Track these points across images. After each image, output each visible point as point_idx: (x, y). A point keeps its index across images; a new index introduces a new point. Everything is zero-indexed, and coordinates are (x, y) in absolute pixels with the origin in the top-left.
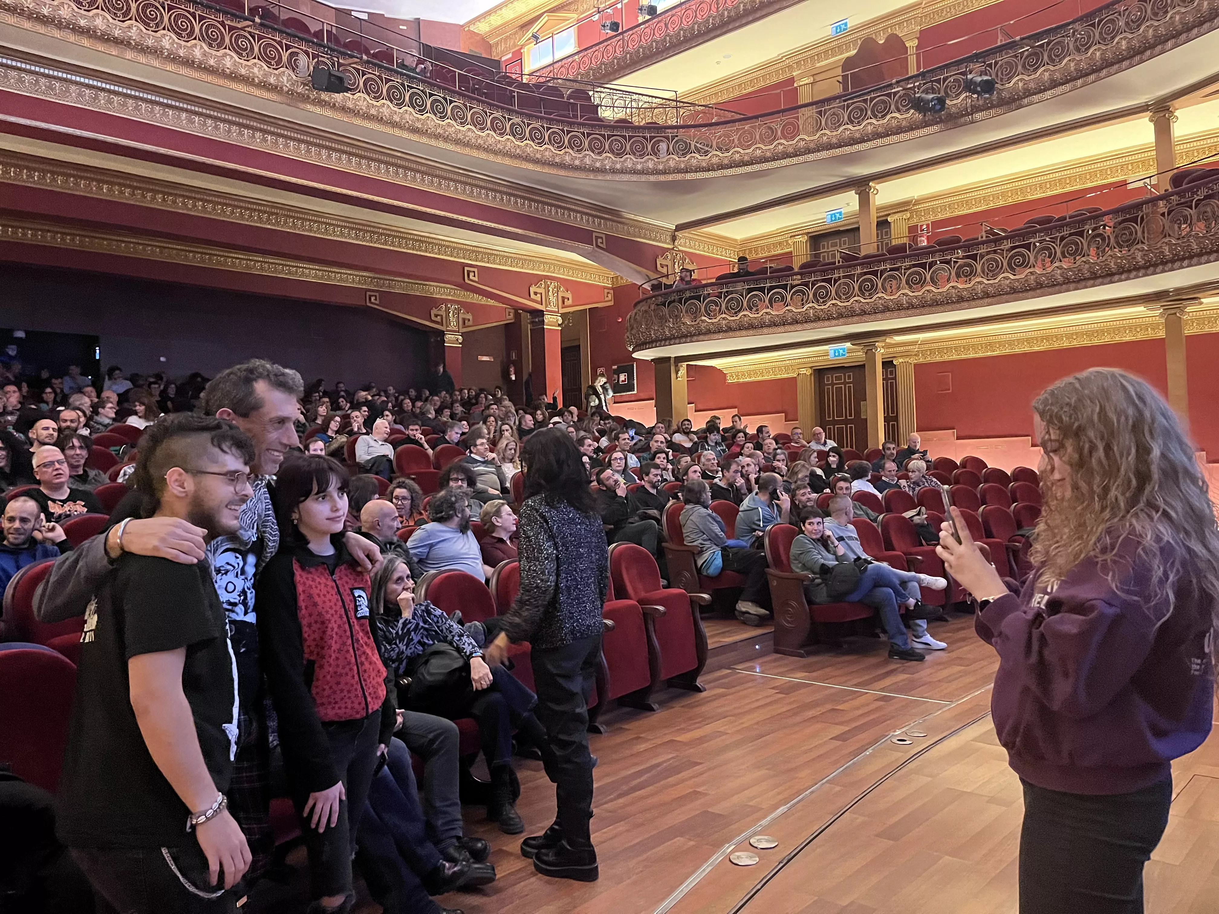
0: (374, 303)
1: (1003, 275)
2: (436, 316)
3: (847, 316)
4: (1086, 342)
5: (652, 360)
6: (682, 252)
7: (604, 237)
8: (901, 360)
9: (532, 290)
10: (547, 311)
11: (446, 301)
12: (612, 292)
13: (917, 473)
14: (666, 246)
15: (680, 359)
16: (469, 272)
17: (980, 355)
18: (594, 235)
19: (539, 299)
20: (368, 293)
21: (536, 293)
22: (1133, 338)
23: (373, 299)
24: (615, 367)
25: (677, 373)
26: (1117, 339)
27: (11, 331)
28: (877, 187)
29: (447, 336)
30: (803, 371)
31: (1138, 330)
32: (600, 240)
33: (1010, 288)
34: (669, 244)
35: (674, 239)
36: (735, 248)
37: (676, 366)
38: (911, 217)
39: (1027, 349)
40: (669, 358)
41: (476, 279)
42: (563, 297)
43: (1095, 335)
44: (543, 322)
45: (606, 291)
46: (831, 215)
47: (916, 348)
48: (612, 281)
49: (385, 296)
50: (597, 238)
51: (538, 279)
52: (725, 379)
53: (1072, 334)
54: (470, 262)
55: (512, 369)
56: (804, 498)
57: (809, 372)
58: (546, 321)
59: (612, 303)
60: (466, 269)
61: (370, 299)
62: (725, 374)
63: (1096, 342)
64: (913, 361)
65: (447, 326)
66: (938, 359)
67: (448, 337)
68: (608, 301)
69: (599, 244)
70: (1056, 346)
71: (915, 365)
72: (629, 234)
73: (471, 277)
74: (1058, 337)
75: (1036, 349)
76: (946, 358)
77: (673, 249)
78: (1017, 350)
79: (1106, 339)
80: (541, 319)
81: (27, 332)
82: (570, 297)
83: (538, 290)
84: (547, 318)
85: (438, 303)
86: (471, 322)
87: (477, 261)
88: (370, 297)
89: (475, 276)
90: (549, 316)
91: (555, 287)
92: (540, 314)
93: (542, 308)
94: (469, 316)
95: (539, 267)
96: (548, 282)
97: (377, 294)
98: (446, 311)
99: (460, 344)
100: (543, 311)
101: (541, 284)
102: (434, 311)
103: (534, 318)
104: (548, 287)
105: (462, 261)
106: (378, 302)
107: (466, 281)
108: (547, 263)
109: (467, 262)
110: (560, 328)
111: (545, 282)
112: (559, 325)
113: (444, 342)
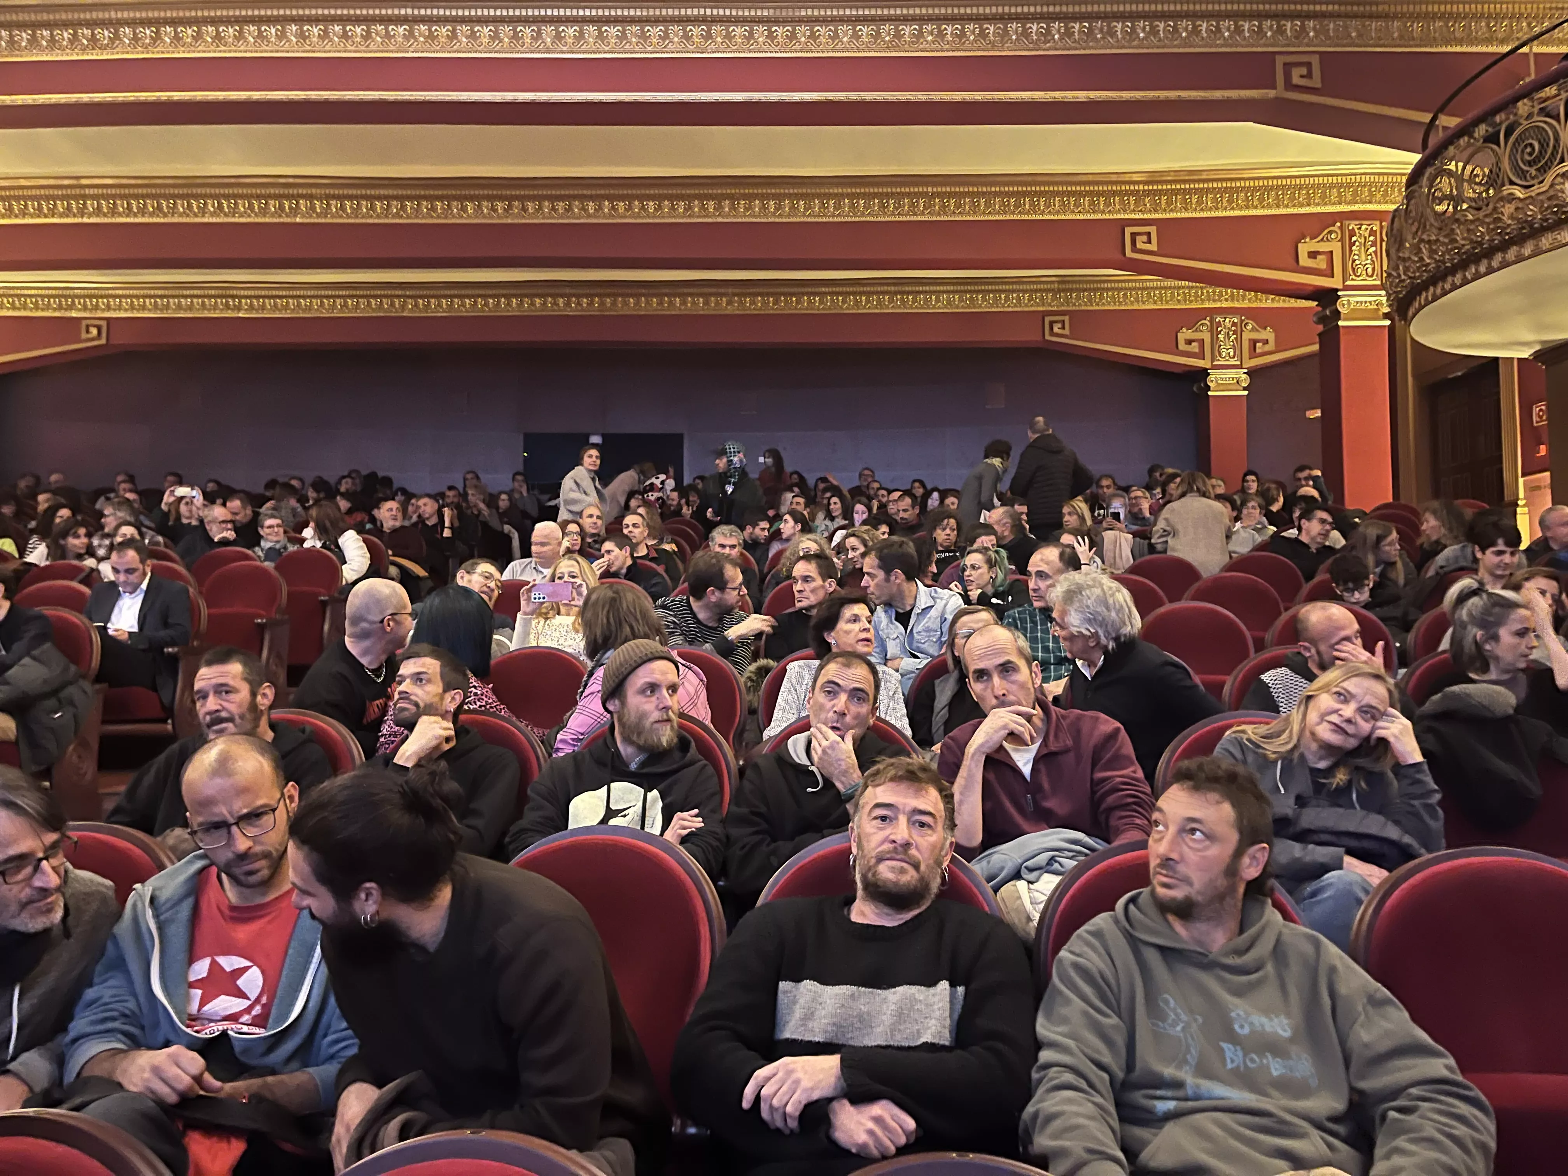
0: (1059, 334)
2: (1190, 342)
7: (1315, 61)
9: (1304, 249)
10: (1347, 288)
11: (1212, 312)
16: (1134, 235)
18: (1281, 61)
19: (1324, 266)
20: (1048, 319)
21: (1313, 255)
23: (1055, 329)
32: (1299, 71)
41: (1154, 247)
44: (1337, 315)
50: (1289, 67)
51: (1320, 224)
54: (1137, 216)
58: (1345, 311)
60: (1129, 231)
61: (1051, 328)
65: (1214, 360)
67: (1216, 378)
69: (1296, 80)
73: (1141, 246)
80: (1331, 307)
83: (1324, 247)
84: (1347, 302)
85: (1192, 318)
86: (1271, 346)
87: (1156, 211)
88: (1051, 324)
89: (1149, 242)
90: (1352, 299)
91: (1372, 233)
92: (1328, 297)
93: (1334, 283)
94: (1268, 334)
95: (1323, 196)
96: (1353, 225)
97: (1066, 319)
98: (1211, 331)
99: (1245, 389)
100: (1337, 290)
101: (1330, 232)
102: (1185, 334)
103: (1324, 308)
104: (1352, 234)
105: (1118, 216)
106: (1067, 331)
107: (1129, 253)
108: (1349, 185)
109: (1133, 216)
110: (1387, 323)
111: (1341, 228)
112: (1386, 316)
113: (1208, 388)
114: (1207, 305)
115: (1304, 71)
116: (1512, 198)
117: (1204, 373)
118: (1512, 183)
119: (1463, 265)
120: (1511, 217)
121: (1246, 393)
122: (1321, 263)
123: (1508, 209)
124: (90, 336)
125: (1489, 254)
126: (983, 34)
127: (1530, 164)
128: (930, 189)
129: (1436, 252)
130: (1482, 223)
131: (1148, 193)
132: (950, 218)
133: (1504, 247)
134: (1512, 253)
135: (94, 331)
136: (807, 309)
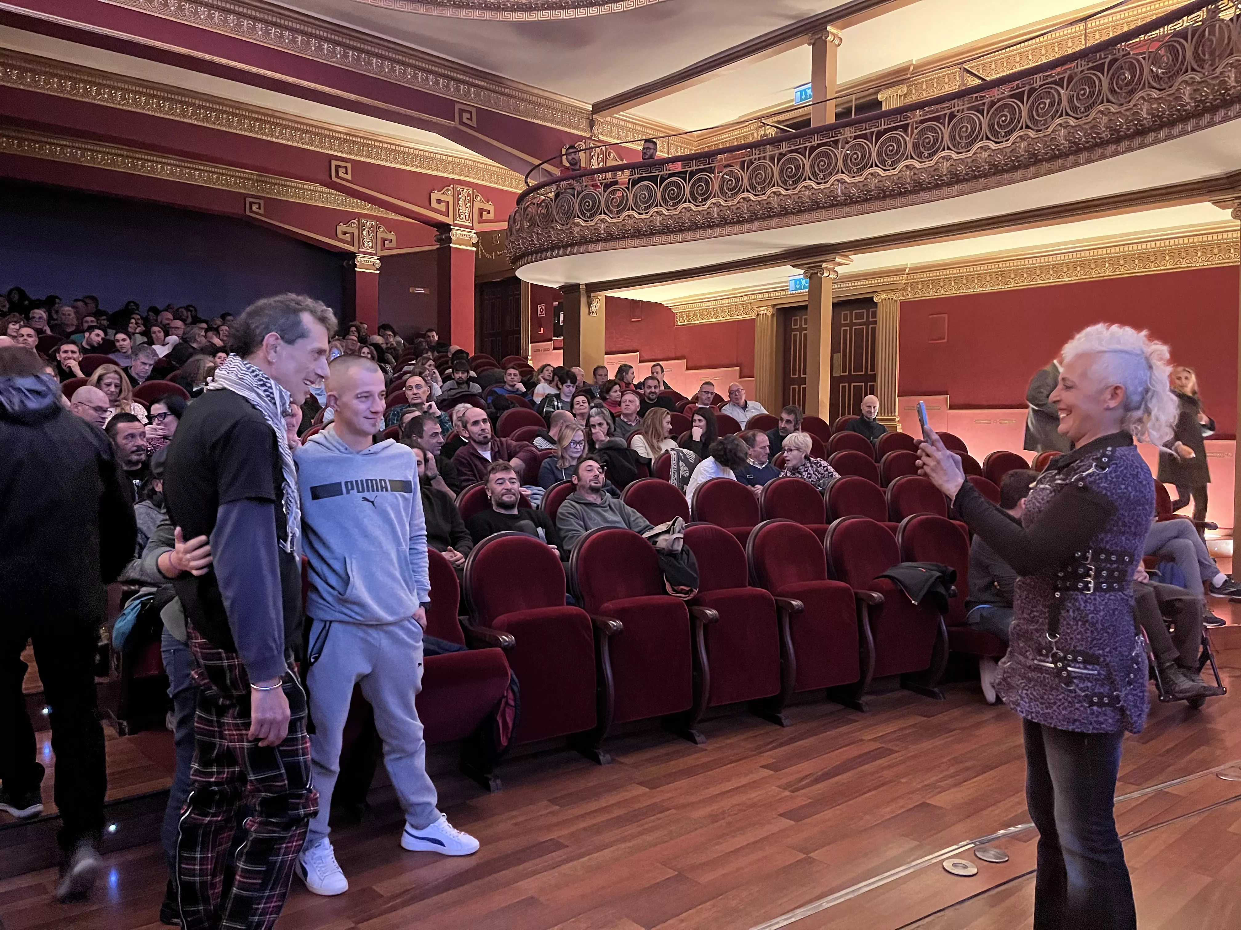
0: (257, 211)
1: (980, 144)
2: (345, 233)
3: (763, 218)
4: (1138, 270)
5: (561, 288)
6: (606, 144)
7: (474, 111)
8: (883, 296)
9: (435, 196)
10: (456, 225)
11: (359, 216)
13: (795, 453)
14: (583, 134)
15: (594, 288)
16: (337, 167)
17: (988, 289)
18: (457, 107)
19: (444, 209)
20: (249, 200)
21: (439, 201)
22: (1208, 265)
23: (254, 208)
24: (556, 304)
25: (589, 305)
26: (1184, 265)
28: (840, 33)
30: (763, 311)
31: (1216, 251)
32: (466, 116)
33: (989, 163)
34: (584, 131)
35: (592, 124)
36: (690, 144)
37: (589, 297)
38: (909, 92)
39: (1052, 280)
40: (577, 286)
41: (349, 177)
42: (480, 209)
43: (1152, 258)
44: (449, 240)
46: (801, 91)
47: (903, 279)
49: (273, 205)
50: (461, 111)
51: (443, 183)
52: (675, 321)
53: (1118, 258)
54: (340, 154)
56: (499, 489)
57: (766, 311)
58: (454, 238)
60: (334, 163)
61: (251, 208)
62: (675, 314)
63: (1153, 269)
64: (899, 297)
65: (359, 247)
66: (931, 294)
67: (360, 259)
69: (465, 120)
70: (1094, 275)
71: (903, 304)
72: (517, 110)
73: (341, 175)
74: (1099, 262)
75: (1066, 280)
76: (943, 293)
77: (590, 138)
78: (1039, 282)
79: (1167, 266)
80: (446, 235)
82: (492, 209)
83: (443, 198)
84: (456, 234)
85: (348, 217)
86: (394, 244)
87: (350, 154)
88: (251, 204)
89: (346, 173)
90: (458, 232)
91: (469, 195)
92: (445, 228)
93: (448, 220)
94: (392, 236)
95: (445, 168)
96: (459, 188)
97: (262, 202)
98: (358, 228)
99: (377, 269)
100: (450, 225)
101: (448, 190)
102: (342, 228)
103: (441, 234)
104: (459, 194)
105: (327, 152)
106: (262, 211)
107: (334, 178)
108: (458, 164)
109: (336, 153)
110: (474, 249)
111: (453, 188)
112: (474, 245)
113: (355, 266)
114: (356, 210)
115: (468, 116)
116: (578, 224)
117: (353, 255)
118: (579, 217)
119: (552, 249)
120: (578, 233)
121: (378, 272)
122: (442, 207)
123: (577, 229)
125: (565, 247)
126: (294, 41)
127: (587, 210)
128: (197, 102)
129: (541, 239)
130: (564, 233)
131: (346, 141)
132: (210, 126)
133: (572, 245)
134: (575, 249)
136: (47, 155)
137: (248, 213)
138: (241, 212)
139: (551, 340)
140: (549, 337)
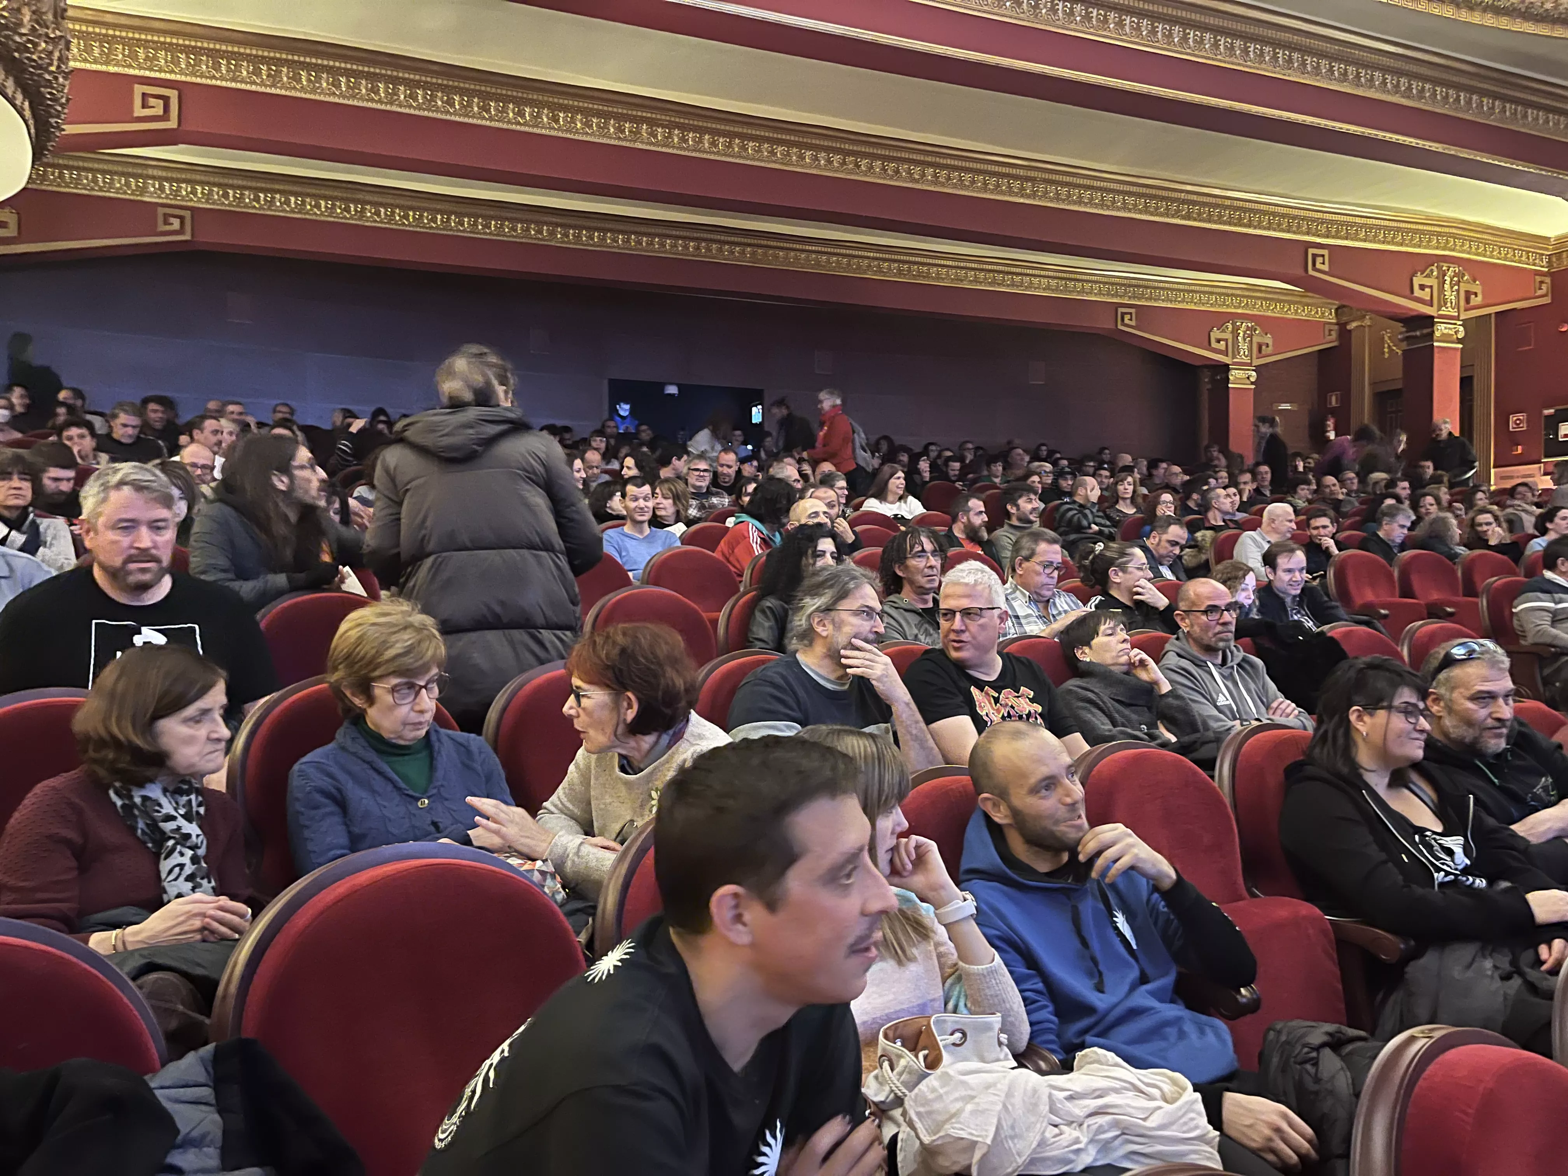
0: (1129, 325)
2: (1218, 341)
9: (1417, 281)
11: (1234, 317)
12: (1548, 280)
16: (1315, 256)
19: (1428, 298)
20: (1121, 310)
21: (1422, 287)
23: (1127, 318)
24: (1549, 412)
27: (662, 386)
29: (1233, 372)
41: (1326, 268)
42: (1467, 292)
45: (1538, 278)
48: (1550, 262)
54: (1317, 240)
55: (1330, 423)
58: (1437, 334)
59: (1547, 300)
60: (1311, 252)
61: (1123, 320)
65: (1234, 357)
67: (1234, 374)
68: (1542, 297)
73: (1318, 266)
80: (1429, 330)
81: (680, 386)
83: (1427, 282)
84: (1440, 328)
86: (1270, 349)
87: (1328, 237)
88: (1123, 315)
89: (1323, 263)
90: (1443, 326)
91: (1455, 274)
92: (1427, 322)
93: (1432, 311)
94: (1268, 339)
95: (1428, 240)
96: (1444, 267)
97: (1133, 311)
98: (1234, 333)
99: (1252, 383)
100: (1434, 317)
101: (1432, 271)
102: (1216, 334)
104: (1444, 275)
105: (1305, 239)
106: (1133, 322)
107: (1311, 272)
108: (1445, 235)
109: (1313, 239)
110: (1461, 346)
111: (1438, 268)
113: (1229, 382)
114: (1230, 310)
117: (1226, 368)
121: (1253, 387)
122: (1425, 295)
124: (168, 228)
135: (176, 224)
137: (1120, 327)
138: (1112, 326)
139: (1540, 462)
140: (1535, 457)
